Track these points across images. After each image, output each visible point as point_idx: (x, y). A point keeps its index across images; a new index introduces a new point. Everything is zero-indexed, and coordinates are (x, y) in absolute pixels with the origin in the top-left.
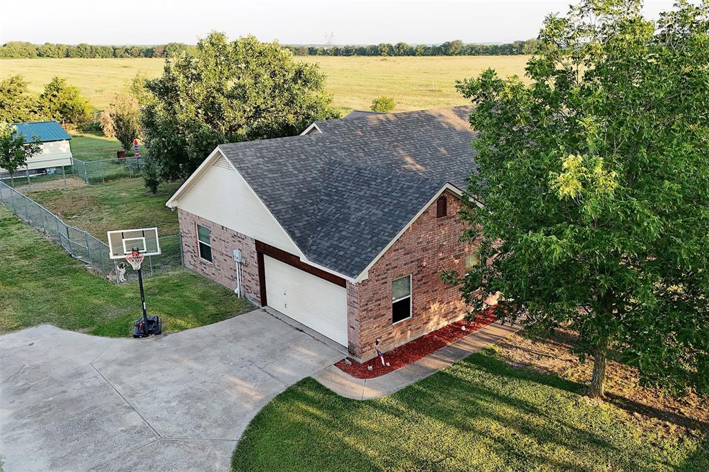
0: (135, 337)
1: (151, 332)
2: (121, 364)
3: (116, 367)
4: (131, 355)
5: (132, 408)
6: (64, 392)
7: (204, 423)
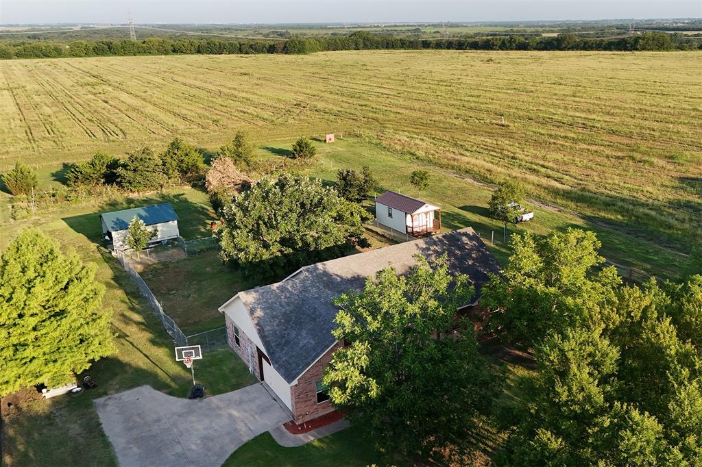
0: (190, 398)
1: (198, 396)
2: (179, 416)
3: (177, 417)
4: (185, 410)
5: (179, 443)
6: (150, 430)
7: (210, 454)
